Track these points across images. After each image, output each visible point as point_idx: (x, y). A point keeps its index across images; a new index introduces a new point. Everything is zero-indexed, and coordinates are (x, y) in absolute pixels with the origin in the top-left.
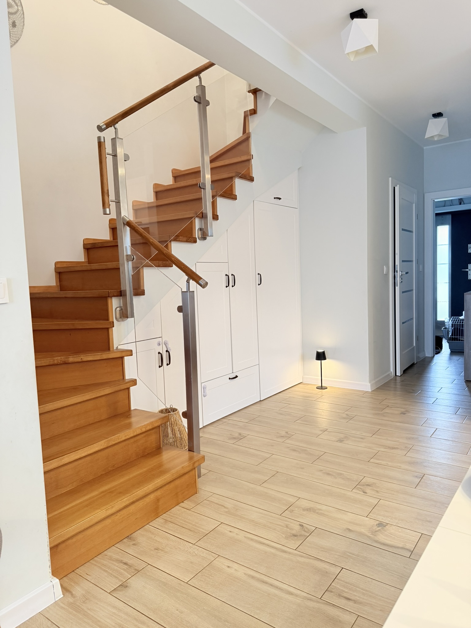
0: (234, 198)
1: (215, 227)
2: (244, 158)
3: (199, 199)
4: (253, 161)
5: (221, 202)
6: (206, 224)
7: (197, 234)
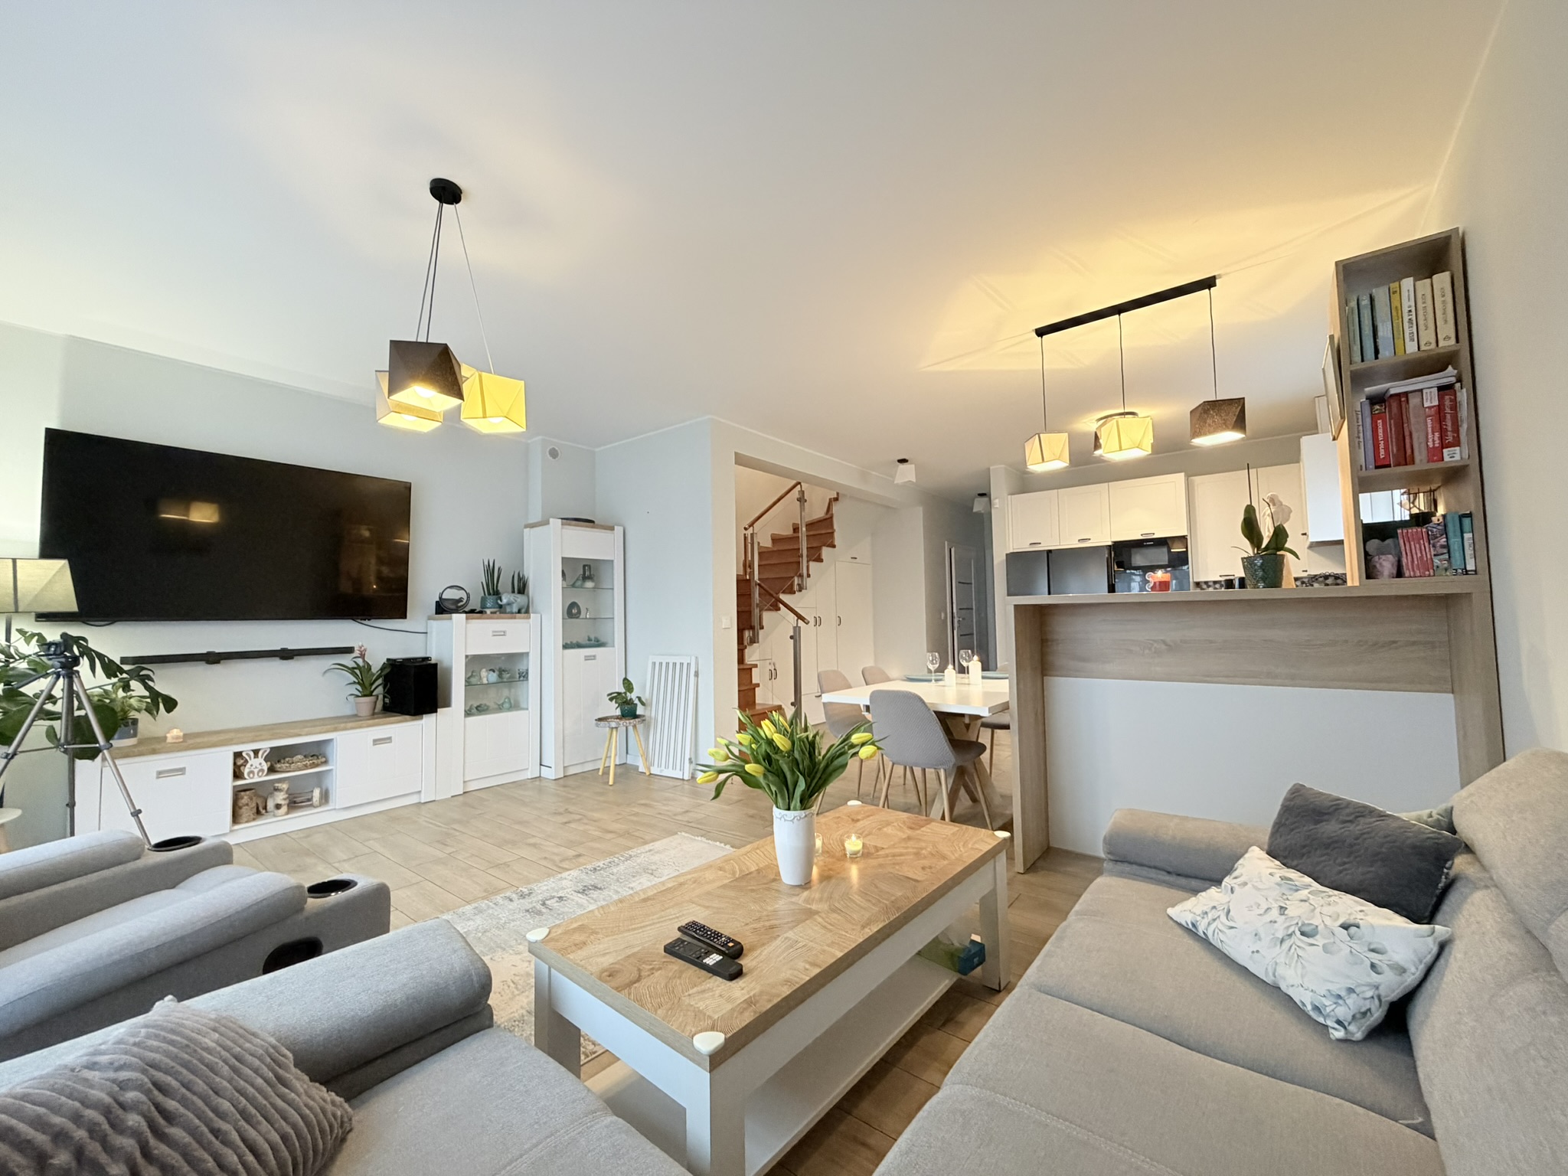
0: (821, 561)
1: (809, 582)
2: (830, 531)
3: (798, 563)
4: (835, 534)
5: (812, 565)
6: (802, 581)
7: (796, 588)
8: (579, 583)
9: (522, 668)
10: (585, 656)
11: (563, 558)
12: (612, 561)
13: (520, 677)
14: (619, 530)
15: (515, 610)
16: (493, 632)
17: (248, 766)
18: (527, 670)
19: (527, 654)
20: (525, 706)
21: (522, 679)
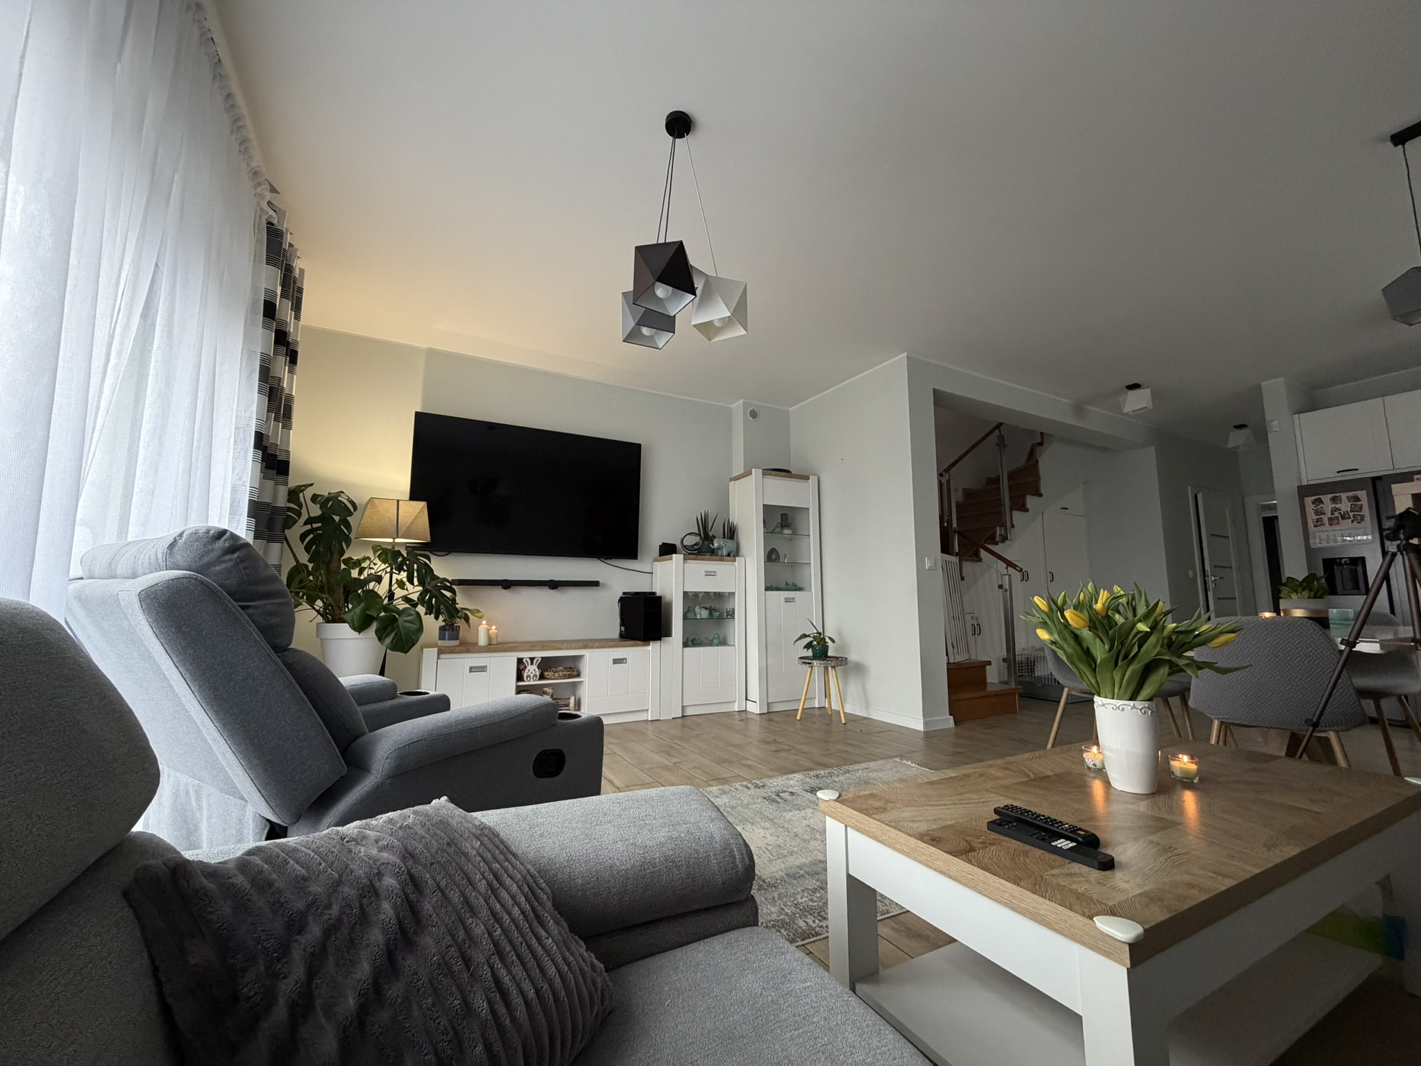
0: (1027, 510)
1: (1013, 533)
3: (1000, 512)
5: (1016, 514)
6: (1006, 532)
8: (778, 530)
9: (729, 607)
10: (785, 599)
11: (764, 505)
12: (808, 509)
13: (727, 616)
14: (813, 479)
15: (725, 553)
16: (706, 572)
17: (527, 671)
18: (734, 609)
19: (734, 593)
20: (732, 643)
21: (729, 617)
